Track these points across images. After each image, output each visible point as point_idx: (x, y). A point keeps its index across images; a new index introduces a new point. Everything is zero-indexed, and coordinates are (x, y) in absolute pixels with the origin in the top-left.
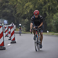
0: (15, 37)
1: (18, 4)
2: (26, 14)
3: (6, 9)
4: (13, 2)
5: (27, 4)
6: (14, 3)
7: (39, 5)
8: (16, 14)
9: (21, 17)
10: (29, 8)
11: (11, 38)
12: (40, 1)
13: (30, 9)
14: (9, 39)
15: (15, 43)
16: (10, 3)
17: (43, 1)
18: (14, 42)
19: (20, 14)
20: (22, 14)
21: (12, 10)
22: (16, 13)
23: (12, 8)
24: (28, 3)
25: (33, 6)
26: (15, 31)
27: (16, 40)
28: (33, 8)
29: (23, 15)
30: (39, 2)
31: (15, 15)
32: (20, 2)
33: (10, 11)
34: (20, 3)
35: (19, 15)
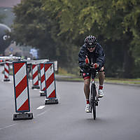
0: (55, 90)
1: (63, 10)
2: (82, 34)
3: (34, 21)
4: (52, 4)
5: (85, 11)
6: (54, 9)
7: (114, 12)
8: (58, 35)
9: (71, 41)
10: (91, 18)
11: (46, 92)
12: (119, 2)
13: (93, 21)
14: (42, 95)
15: (56, 103)
16: (44, 8)
17: (124, 4)
18: (52, 100)
19: (70, 34)
20: (72, 35)
21: (48, 25)
22: (60, 31)
23: (49, 20)
24: (88, 8)
25: (101, 15)
26: (56, 76)
27: (58, 97)
28: (100, 20)
29: (76, 35)
30: (115, 6)
31: (56, 36)
32: (69, 5)
33: (45, 25)
34: (69, 7)
35: (67, 37)
